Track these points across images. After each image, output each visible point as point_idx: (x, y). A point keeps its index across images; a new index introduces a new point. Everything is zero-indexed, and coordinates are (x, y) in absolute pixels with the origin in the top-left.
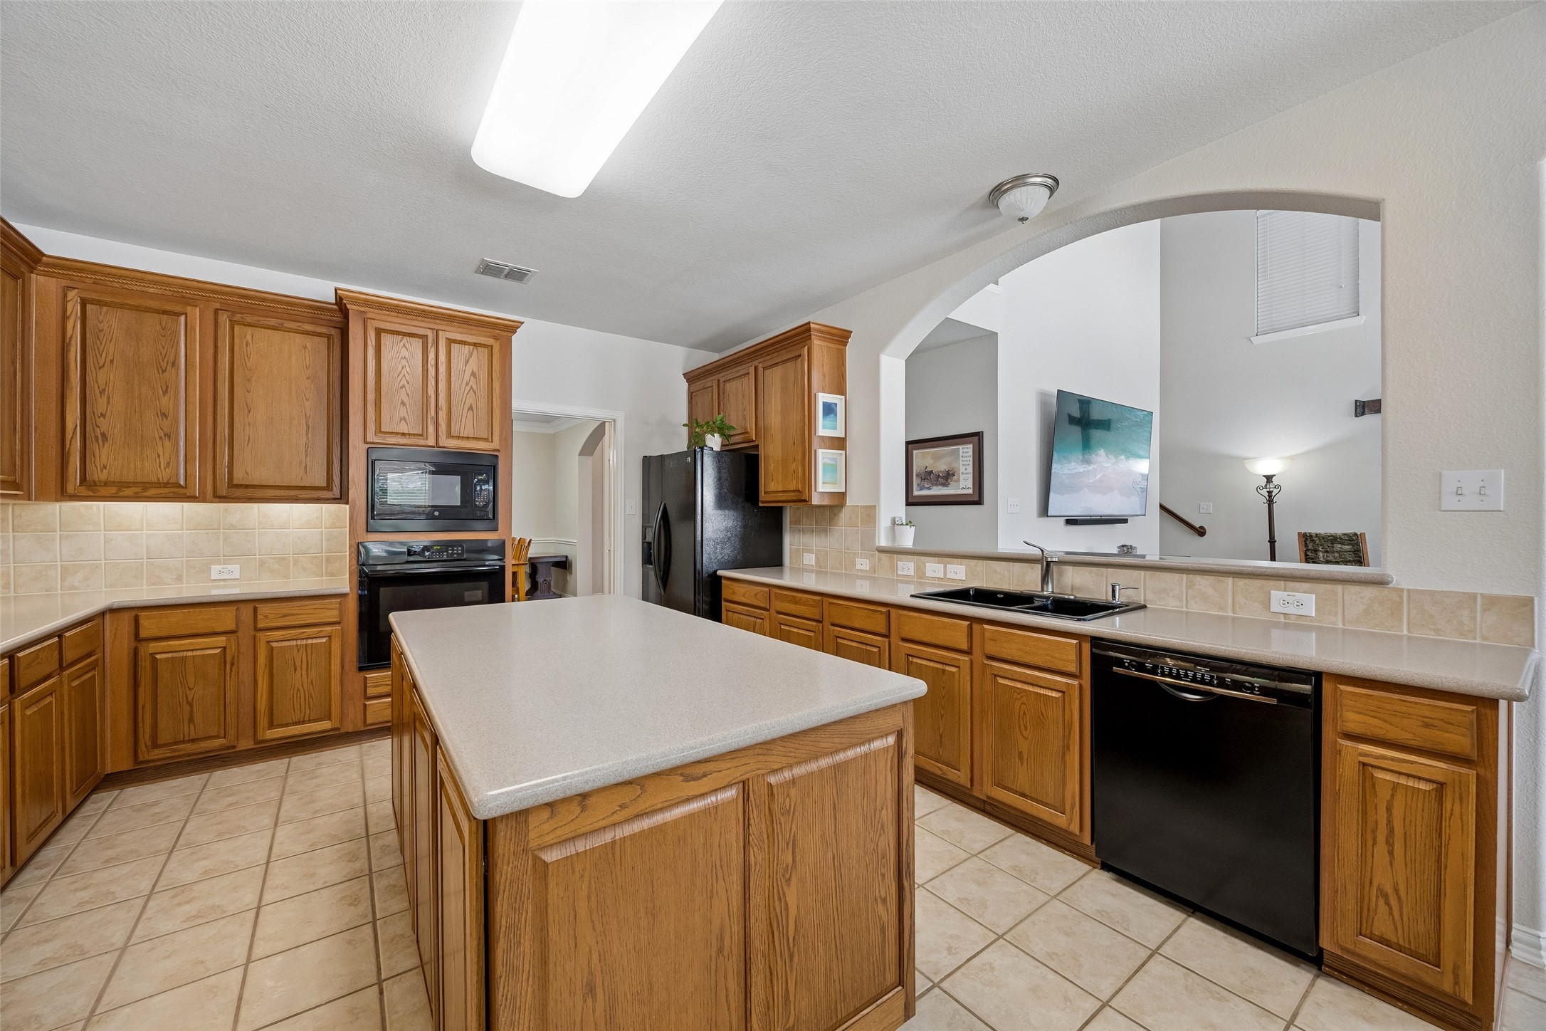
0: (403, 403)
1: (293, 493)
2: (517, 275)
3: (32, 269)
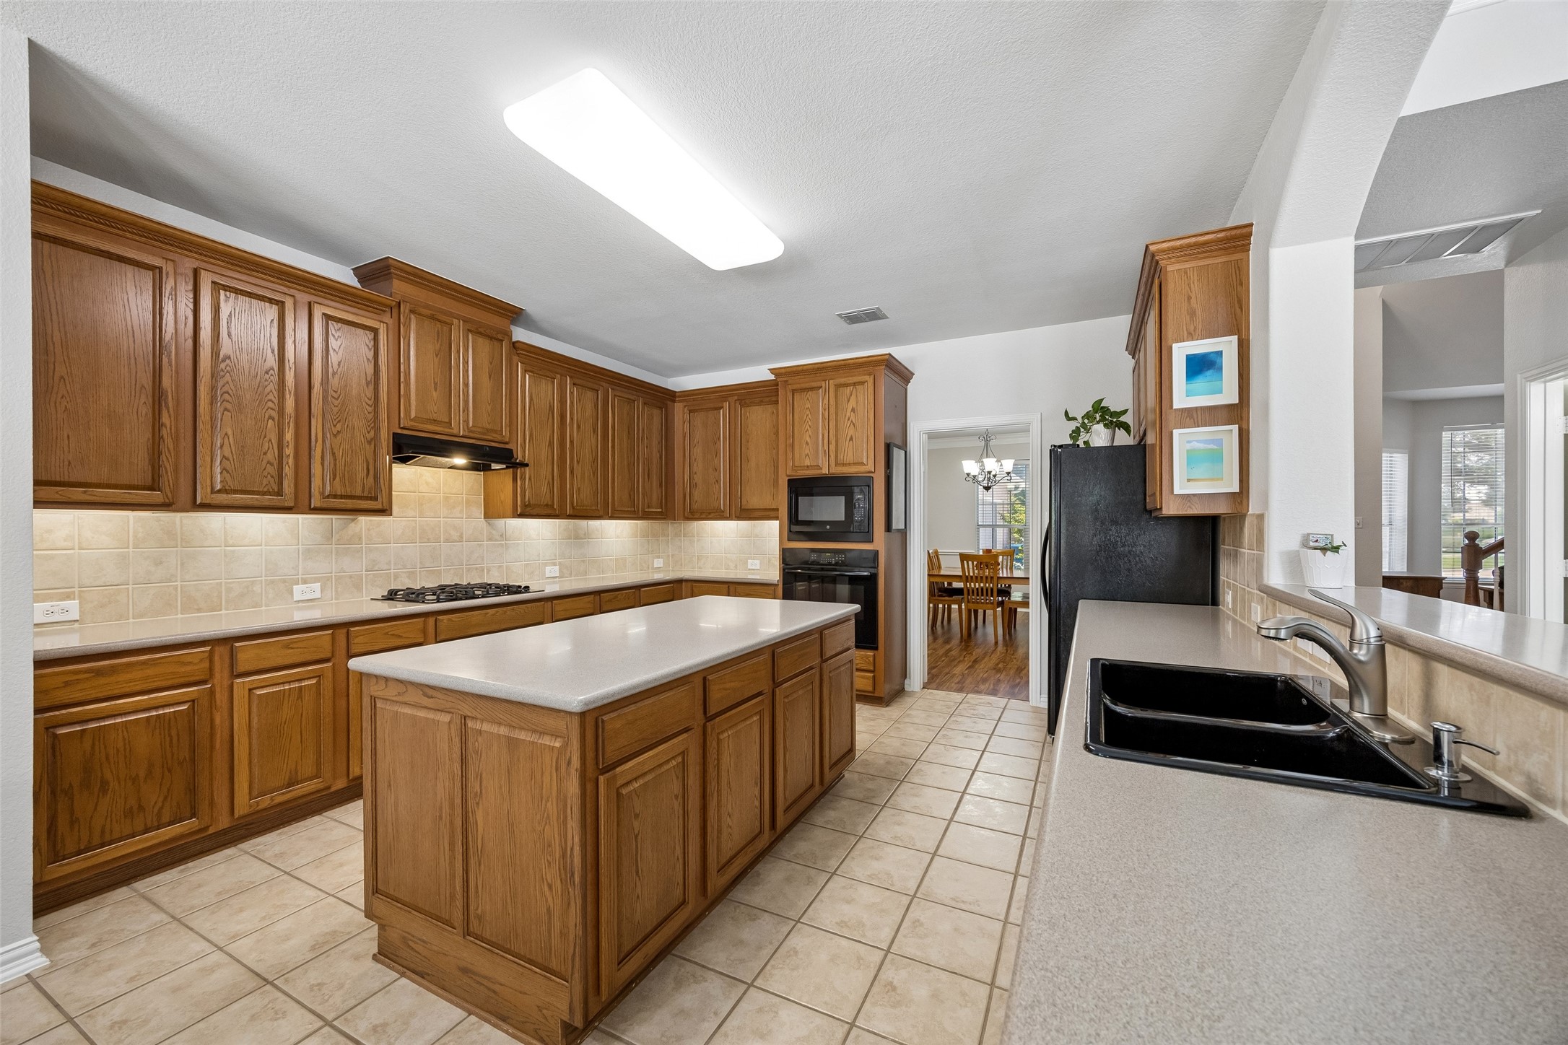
0: (807, 443)
1: (768, 513)
2: (874, 315)
3: (674, 401)
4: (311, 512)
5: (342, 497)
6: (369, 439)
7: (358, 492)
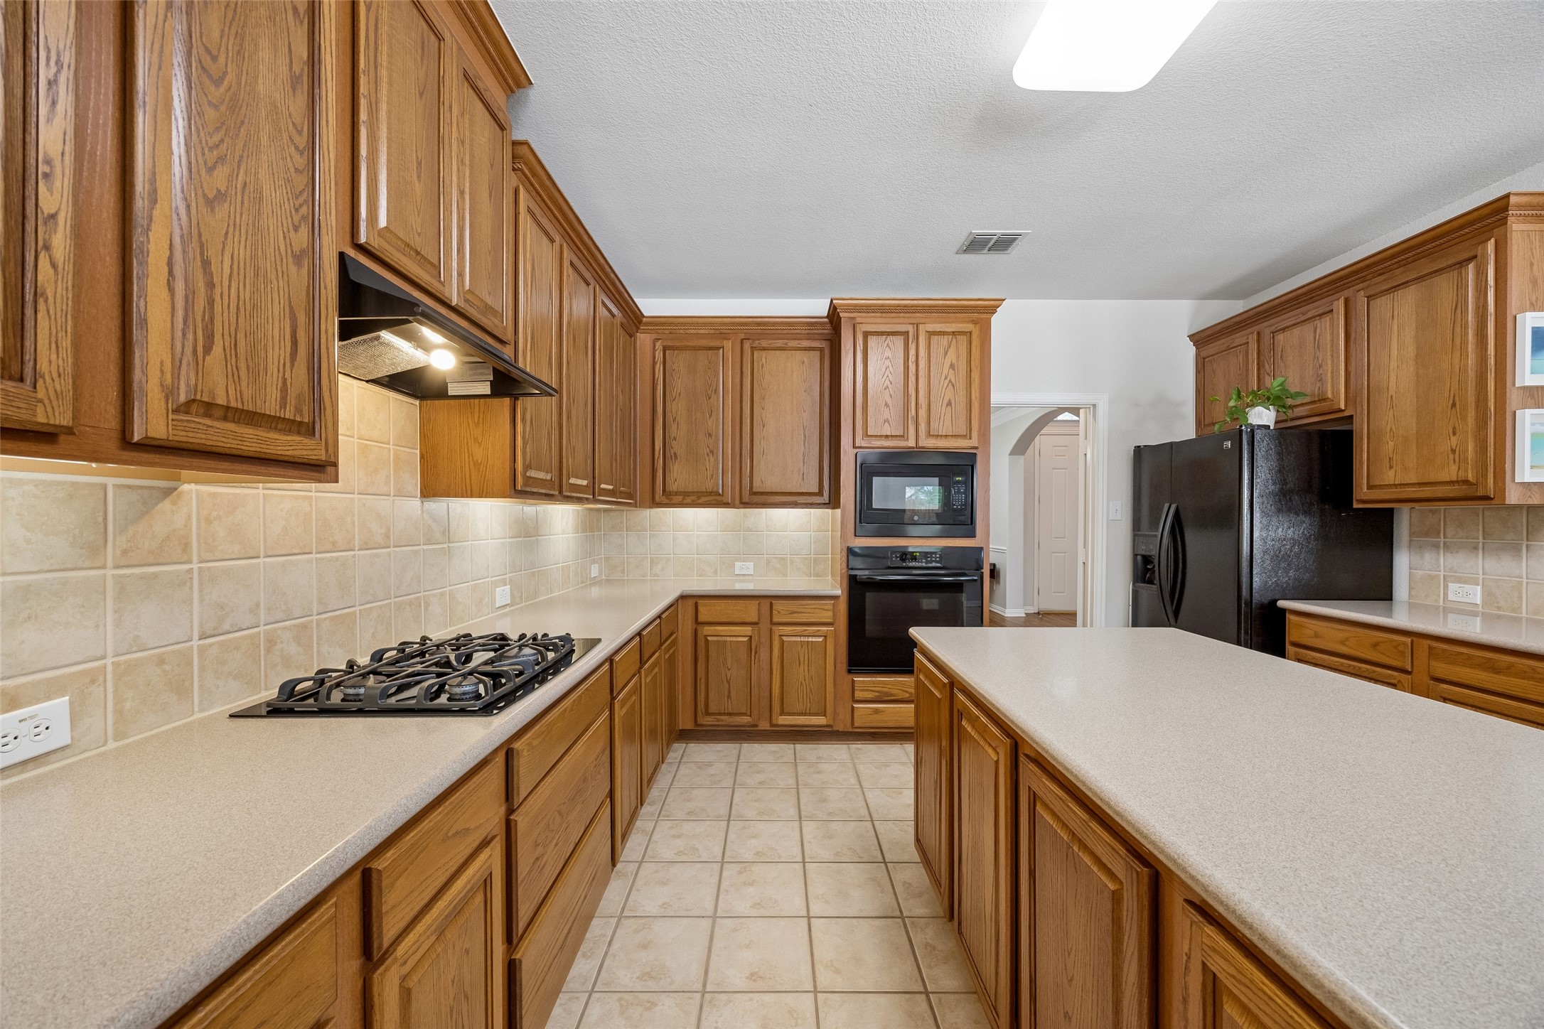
0: (886, 405)
1: (794, 499)
2: (1003, 243)
3: (638, 329)
4: (126, 455)
5: (229, 414)
6: (297, 249)
7: (270, 406)
